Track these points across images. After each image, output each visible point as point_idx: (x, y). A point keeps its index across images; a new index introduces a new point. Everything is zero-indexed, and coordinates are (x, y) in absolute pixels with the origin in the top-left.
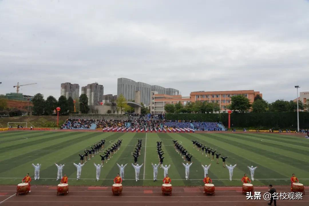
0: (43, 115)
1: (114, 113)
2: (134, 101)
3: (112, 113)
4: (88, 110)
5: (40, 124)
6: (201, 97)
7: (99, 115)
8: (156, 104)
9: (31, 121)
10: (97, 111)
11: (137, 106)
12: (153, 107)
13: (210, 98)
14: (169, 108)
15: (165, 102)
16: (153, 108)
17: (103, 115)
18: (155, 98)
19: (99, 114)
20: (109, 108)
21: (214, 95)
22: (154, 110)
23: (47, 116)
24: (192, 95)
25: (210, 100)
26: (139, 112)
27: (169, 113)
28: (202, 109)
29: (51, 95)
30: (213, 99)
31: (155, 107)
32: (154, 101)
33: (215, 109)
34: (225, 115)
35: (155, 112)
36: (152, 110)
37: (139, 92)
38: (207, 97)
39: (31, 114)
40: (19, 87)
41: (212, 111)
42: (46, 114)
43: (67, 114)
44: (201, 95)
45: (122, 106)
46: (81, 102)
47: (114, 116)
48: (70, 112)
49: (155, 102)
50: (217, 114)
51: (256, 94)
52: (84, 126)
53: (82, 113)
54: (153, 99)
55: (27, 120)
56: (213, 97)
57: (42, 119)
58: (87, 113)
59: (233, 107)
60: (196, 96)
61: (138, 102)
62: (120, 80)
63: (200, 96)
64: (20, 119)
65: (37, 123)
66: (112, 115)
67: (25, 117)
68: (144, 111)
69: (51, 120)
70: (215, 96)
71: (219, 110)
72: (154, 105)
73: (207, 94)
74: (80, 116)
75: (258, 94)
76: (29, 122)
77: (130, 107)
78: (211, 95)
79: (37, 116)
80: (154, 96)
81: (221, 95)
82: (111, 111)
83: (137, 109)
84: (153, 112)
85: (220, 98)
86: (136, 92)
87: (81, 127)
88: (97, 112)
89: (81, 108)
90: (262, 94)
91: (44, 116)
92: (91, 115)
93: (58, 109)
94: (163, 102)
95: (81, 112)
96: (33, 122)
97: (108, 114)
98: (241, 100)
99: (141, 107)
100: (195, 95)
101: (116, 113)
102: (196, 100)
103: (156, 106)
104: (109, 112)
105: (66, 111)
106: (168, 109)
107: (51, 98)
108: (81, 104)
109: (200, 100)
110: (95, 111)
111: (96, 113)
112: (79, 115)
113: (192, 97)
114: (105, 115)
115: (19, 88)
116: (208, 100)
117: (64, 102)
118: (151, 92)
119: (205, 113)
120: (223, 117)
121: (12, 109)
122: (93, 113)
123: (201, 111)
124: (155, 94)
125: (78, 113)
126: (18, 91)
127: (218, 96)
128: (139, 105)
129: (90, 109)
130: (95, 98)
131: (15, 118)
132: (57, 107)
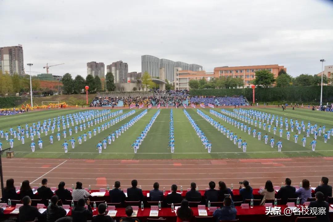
0: (72, 94)
1: (140, 90)
2: (158, 78)
3: (138, 90)
5: (70, 103)
6: (225, 73)
7: (124, 93)
10: (123, 88)
11: (162, 83)
12: (178, 83)
13: (234, 73)
14: (193, 84)
15: (189, 78)
17: (129, 93)
18: (179, 74)
20: (134, 85)
21: (238, 70)
22: (178, 87)
23: (77, 95)
24: (216, 71)
25: (234, 75)
26: (164, 88)
27: (193, 89)
29: (78, 75)
30: (237, 74)
31: (179, 83)
32: (178, 77)
33: (239, 84)
34: (249, 90)
35: (179, 88)
36: (176, 86)
37: (163, 69)
38: (231, 72)
39: (61, 93)
40: (48, 68)
41: (235, 86)
42: (75, 93)
43: (95, 93)
44: (225, 71)
45: (147, 83)
46: (107, 80)
47: (139, 93)
48: (97, 90)
49: (179, 79)
50: (241, 90)
51: (280, 69)
52: (112, 103)
53: (109, 91)
54: (177, 75)
55: (58, 99)
56: (237, 72)
57: (72, 98)
58: (113, 91)
59: (257, 82)
60: (220, 71)
61: (163, 79)
62: (144, 58)
64: (53, 98)
65: (67, 101)
67: (56, 97)
68: (168, 87)
69: (80, 99)
70: (239, 72)
71: (243, 85)
72: (178, 82)
73: (231, 70)
75: (283, 68)
76: (61, 101)
77: (155, 83)
78: (235, 70)
79: (67, 95)
80: (178, 72)
81: (245, 70)
82: (137, 88)
83: (162, 86)
84: (177, 88)
85: (244, 73)
86: (160, 68)
87: (108, 104)
88: (123, 90)
89: (107, 86)
90: (286, 69)
91: (73, 95)
92: (117, 93)
93: (87, 88)
94: (187, 78)
95: (107, 90)
97: (134, 91)
98: (265, 75)
99: (166, 84)
101: (141, 90)
102: (220, 75)
103: (180, 82)
104: (135, 89)
105: (94, 89)
107: (79, 77)
108: (107, 82)
109: (224, 75)
110: (121, 88)
112: (106, 93)
113: (216, 73)
114: (131, 92)
115: (49, 69)
116: (231, 75)
117: (92, 81)
118: (175, 68)
119: (229, 88)
120: (247, 92)
121: (45, 89)
122: (119, 90)
123: (225, 86)
124: (179, 70)
125: (105, 91)
126: (47, 71)
127: (242, 71)
128: (163, 81)
129: (116, 87)
130: (120, 76)
131: (47, 97)
132: (86, 86)
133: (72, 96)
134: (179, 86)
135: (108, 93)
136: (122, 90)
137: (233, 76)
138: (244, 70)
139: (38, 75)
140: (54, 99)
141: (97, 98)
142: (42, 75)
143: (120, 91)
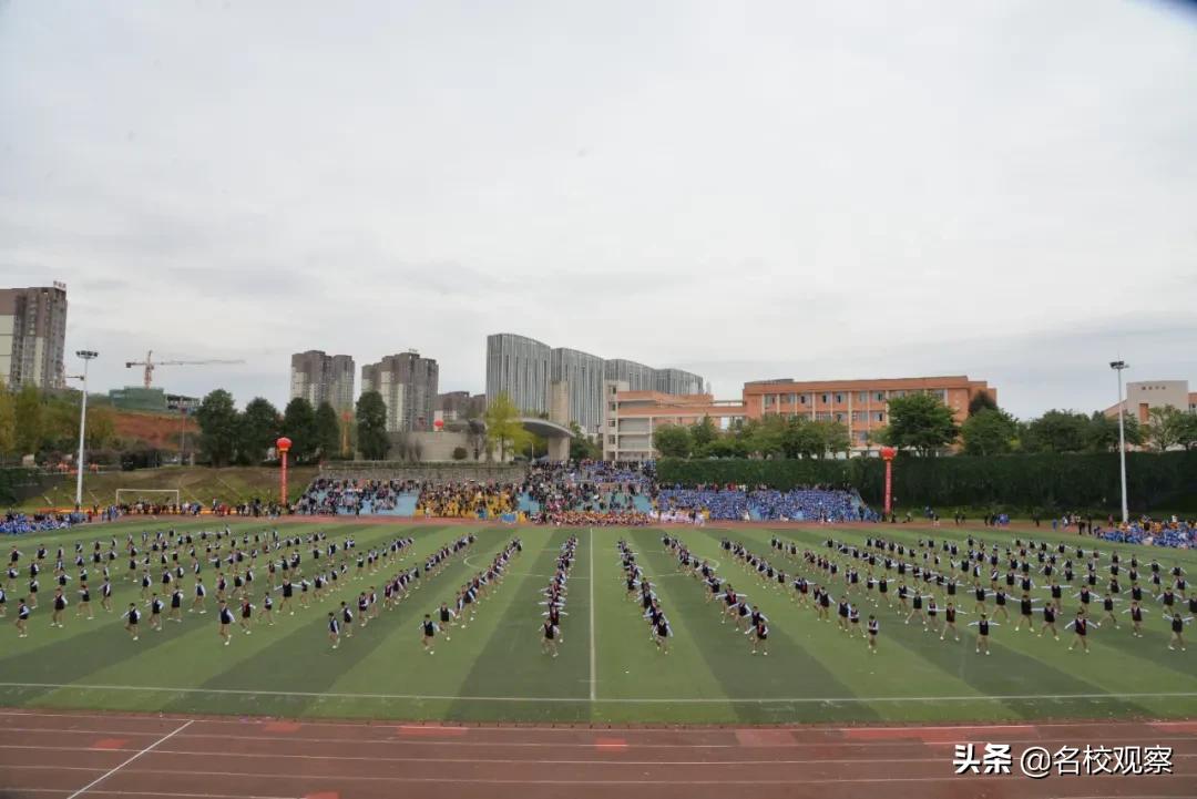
0: (231, 464)
1: (477, 457)
2: (544, 416)
3: (470, 459)
4: (389, 448)
6: (781, 402)
7: (427, 464)
8: (624, 425)
9: (190, 486)
10: (418, 451)
11: (557, 435)
12: (614, 437)
13: (814, 404)
14: (669, 442)
15: (654, 419)
16: (612, 439)
17: (438, 466)
18: (620, 404)
19: (423, 460)
20: (458, 440)
21: (828, 393)
22: (614, 448)
23: (249, 469)
24: (748, 395)
25: (814, 410)
26: (563, 453)
27: (669, 459)
28: (785, 445)
29: (259, 396)
30: (824, 408)
31: (620, 437)
32: (616, 415)
33: (832, 442)
34: (868, 467)
35: (620, 453)
36: (608, 448)
37: (563, 385)
38: (803, 401)
39: (191, 460)
40: (153, 368)
41: (820, 449)
42: (243, 461)
43: (314, 463)
44: (781, 395)
45: (506, 432)
46: (362, 418)
47: (475, 467)
48: (323, 456)
49: (620, 420)
50: (835, 463)
51: (975, 391)
52: (373, 504)
53: (366, 457)
54: (614, 409)
55: (180, 481)
56: (825, 400)
57: (231, 480)
58: (382, 458)
59: (894, 436)
60: (763, 398)
61: (561, 421)
62: (495, 343)
63: (778, 397)
64: (159, 478)
65: (211, 491)
66: (470, 465)
67: (172, 473)
68: (580, 449)
69: (258, 483)
70: (830, 398)
71: (845, 446)
72: (614, 431)
73: (803, 392)
74: (358, 468)
75: (983, 390)
76: (187, 490)
77: (532, 435)
78: (816, 393)
79: (213, 470)
80: (616, 398)
81: (853, 392)
82: (467, 450)
83: (558, 444)
84: (612, 454)
85: (849, 403)
86: (553, 383)
88: (419, 455)
89: (361, 440)
90: (994, 390)
91: (234, 468)
92: (396, 466)
93: (284, 445)
94: (648, 419)
95: (361, 454)
96: (200, 490)
97: (457, 462)
98: (924, 412)
99: (572, 438)
100: (760, 395)
101: (483, 458)
102: (763, 412)
103: (621, 433)
104: (459, 454)
105: (311, 449)
106: (668, 445)
107: (259, 407)
108: (362, 427)
109: (778, 411)
110: (410, 450)
111: (413, 458)
112: (356, 465)
113: (750, 403)
114: (447, 465)
115: (153, 372)
116: (806, 410)
117: (306, 420)
118: (605, 383)
119: (796, 457)
120: (862, 471)
121: (131, 443)
122: (403, 457)
123: (782, 450)
124: (619, 389)
125: (351, 457)
126: (148, 378)
127: (843, 397)
128: (563, 429)
129: (394, 445)
130: (409, 405)
131: (140, 474)
132: (280, 437)
133: (230, 472)
134: (619, 447)
135: (362, 465)
136: (414, 456)
137: (811, 413)
138: (850, 395)
139: (113, 392)
140: (163, 481)
141: (322, 484)
142: (127, 391)
143: (407, 459)
